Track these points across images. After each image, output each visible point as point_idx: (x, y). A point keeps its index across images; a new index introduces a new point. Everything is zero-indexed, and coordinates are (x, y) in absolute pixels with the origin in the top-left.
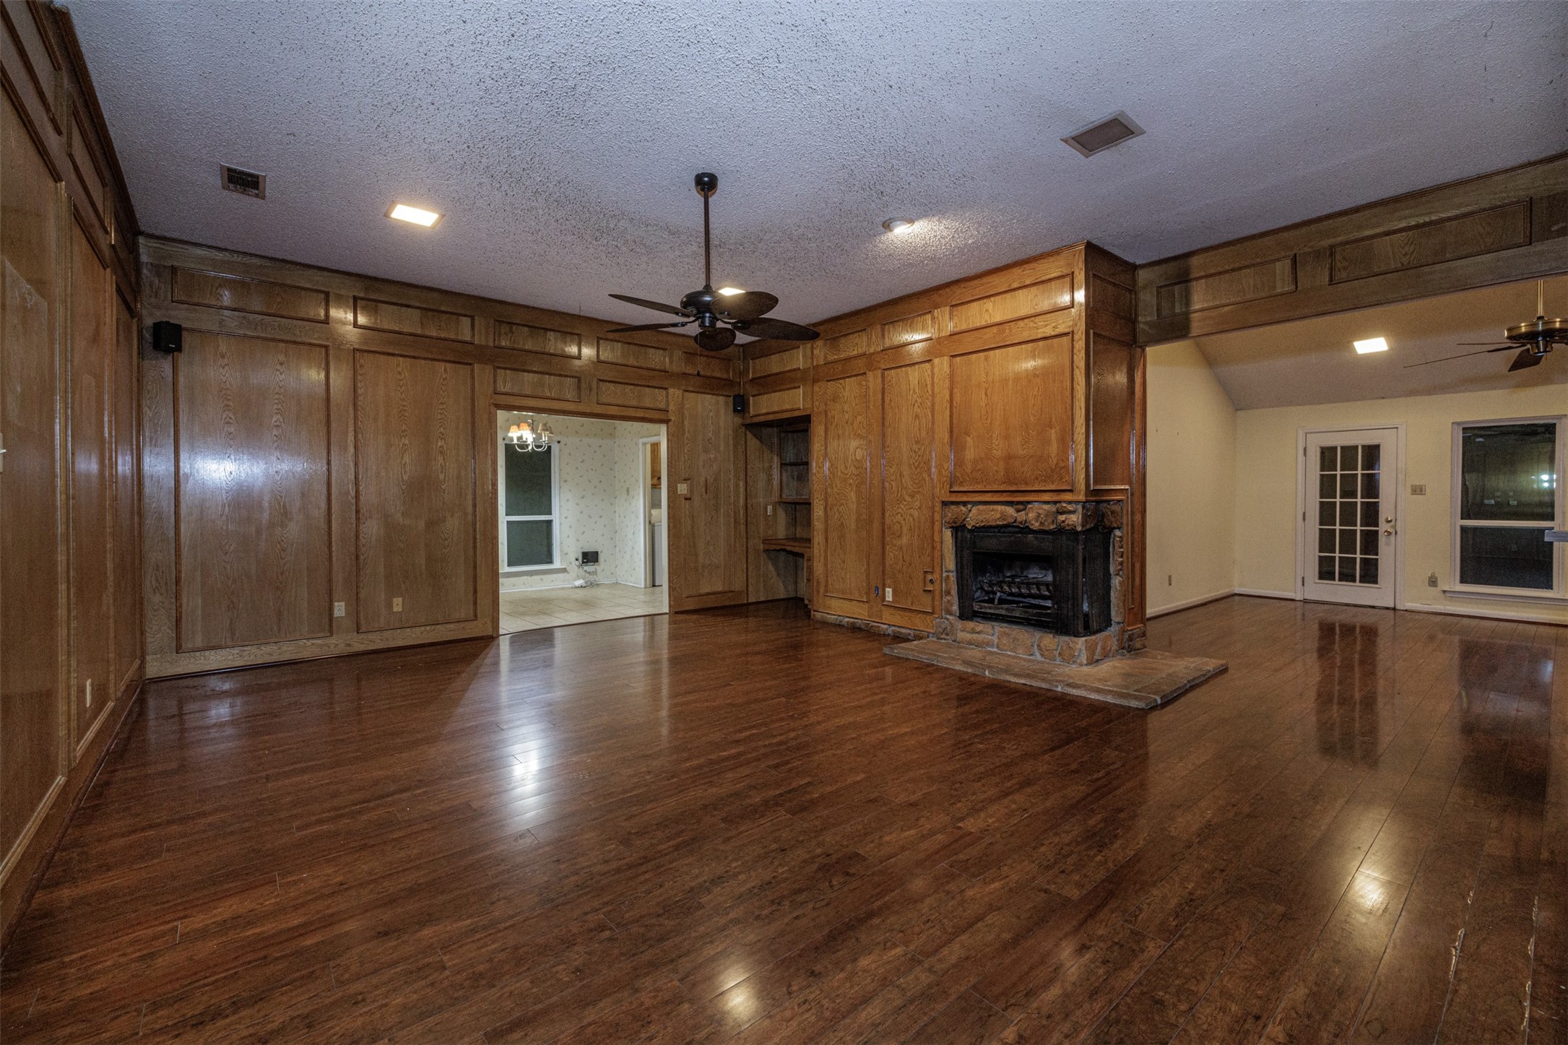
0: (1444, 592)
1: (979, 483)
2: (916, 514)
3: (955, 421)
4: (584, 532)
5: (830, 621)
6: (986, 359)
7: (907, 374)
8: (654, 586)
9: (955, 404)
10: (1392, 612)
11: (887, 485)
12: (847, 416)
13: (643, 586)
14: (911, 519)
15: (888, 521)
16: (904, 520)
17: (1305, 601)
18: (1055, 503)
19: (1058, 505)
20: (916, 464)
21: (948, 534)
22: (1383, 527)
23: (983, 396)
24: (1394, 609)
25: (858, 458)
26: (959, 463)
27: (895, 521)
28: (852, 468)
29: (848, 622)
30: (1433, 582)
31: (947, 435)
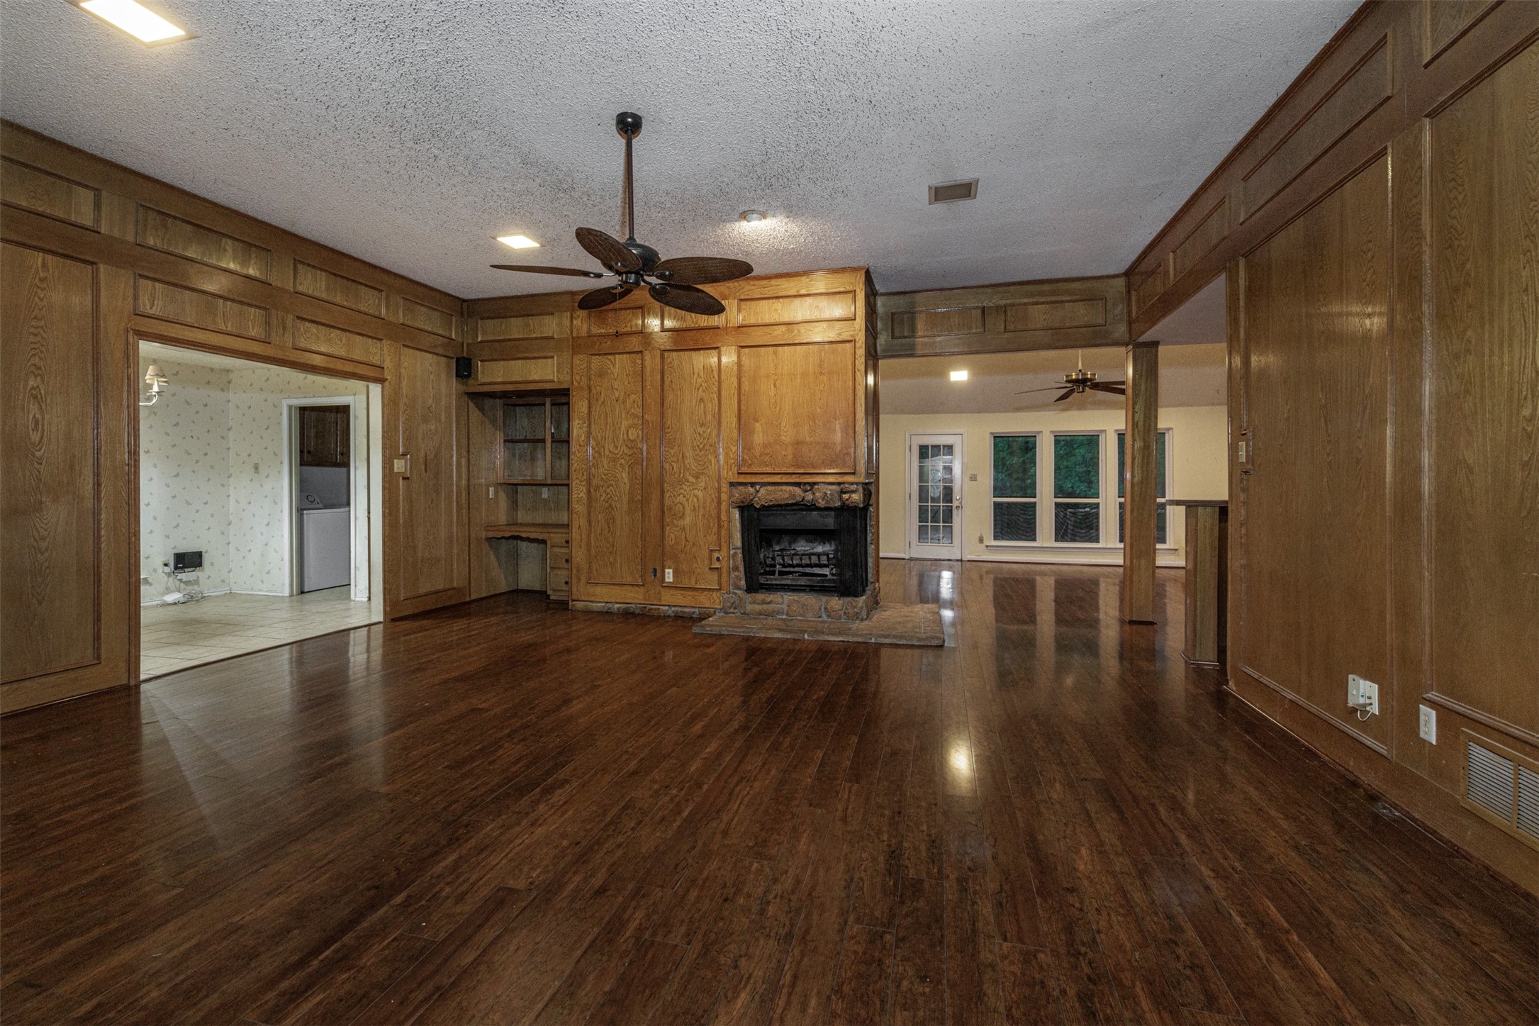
0: (987, 546)
1: (767, 466)
2: (700, 494)
3: (743, 407)
4: (178, 526)
5: (596, 609)
6: (775, 353)
7: (691, 358)
8: (302, 592)
9: (743, 392)
10: (960, 563)
11: (667, 466)
12: (617, 394)
13: (287, 593)
14: (695, 500)
15: (667, 502)
16: (688, 500)
17: (911, 559)
18: (839, 484)
19: (842, 486)
20: (701, 446)
21: (736, 514)
22: (955, 504)
23: (772, 385)
24: (961, 561)
25: (631, 438)
26: (748, 448)
27: (678, 501)
28: (624, 448)
29: (619, 608)
30: (981, 540)
31: (734, 420)
